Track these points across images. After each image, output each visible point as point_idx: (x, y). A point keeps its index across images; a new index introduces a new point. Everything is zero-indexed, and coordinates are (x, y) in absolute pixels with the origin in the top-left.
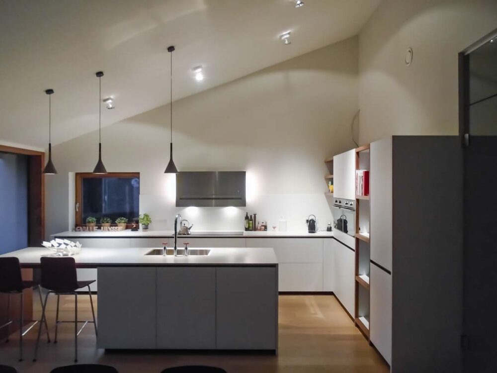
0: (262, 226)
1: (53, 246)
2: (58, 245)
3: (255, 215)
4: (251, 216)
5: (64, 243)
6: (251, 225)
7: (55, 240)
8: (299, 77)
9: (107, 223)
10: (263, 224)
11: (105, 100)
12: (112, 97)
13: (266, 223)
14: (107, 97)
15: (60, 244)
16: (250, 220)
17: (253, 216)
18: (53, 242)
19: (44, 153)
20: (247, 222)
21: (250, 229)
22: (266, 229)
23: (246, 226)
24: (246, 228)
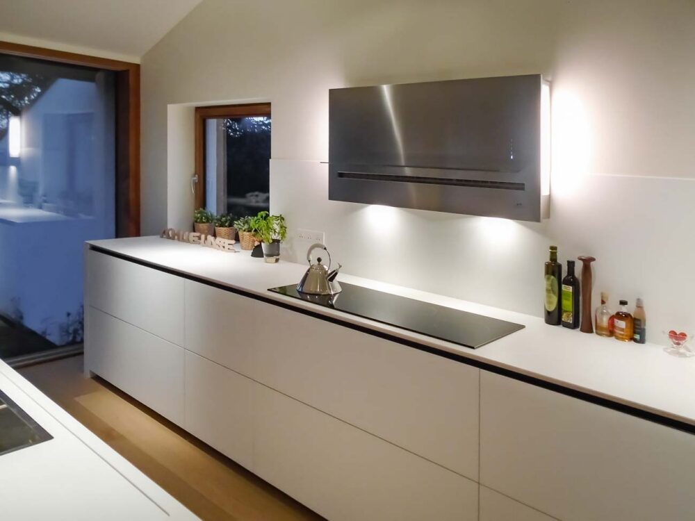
0: (619, 316)
3: (587, 262)
4: (571, 265)
6: (568, 304)
10: (624, 309)
13: (639, 306)
16: (567, 282)
19: (137, 67)
20: (552, 285)
21: (564, 318)
22: (637, 337)
23: (550, 303)
24: (549, 314)
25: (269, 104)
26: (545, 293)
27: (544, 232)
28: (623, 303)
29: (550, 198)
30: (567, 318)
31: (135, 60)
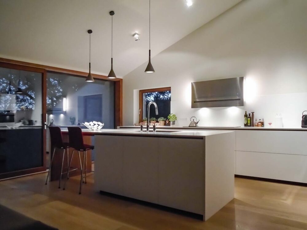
0: (259, 122)
1: (90, 125)
2: (93, 125)
3: (253, 113)
4: (250, 114)
5: (98, 124)
6: (249, 122)
7: (93, 122)
9: (153, 121)
10: (260, 121)
11: (134, 35)
12: (137, 32)
13: (263, 120)
14: (134, 33)
15: (95, 124)
16: (249, 118)
17: (251, 114)
18: (91, 123)
19: (122, 80)
20: (246, 119)
21: (248, 125)
22: (263, 126)
23: (245, 122)
24: (245, 124)
25: (170, 87)
26: (244, 120)
27: (243, 109)
28: (260, 120)
29: (245, 102)
30: (249, 125)
31: (121, 78)
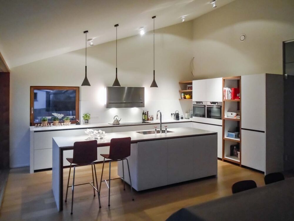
4: (146, 112)
8: (169, 38)
11: (89, 40)
13: (153, 116)
16: (145, 115)
21: (145, 120)
22: (153, 120)
29: (145, 104)
